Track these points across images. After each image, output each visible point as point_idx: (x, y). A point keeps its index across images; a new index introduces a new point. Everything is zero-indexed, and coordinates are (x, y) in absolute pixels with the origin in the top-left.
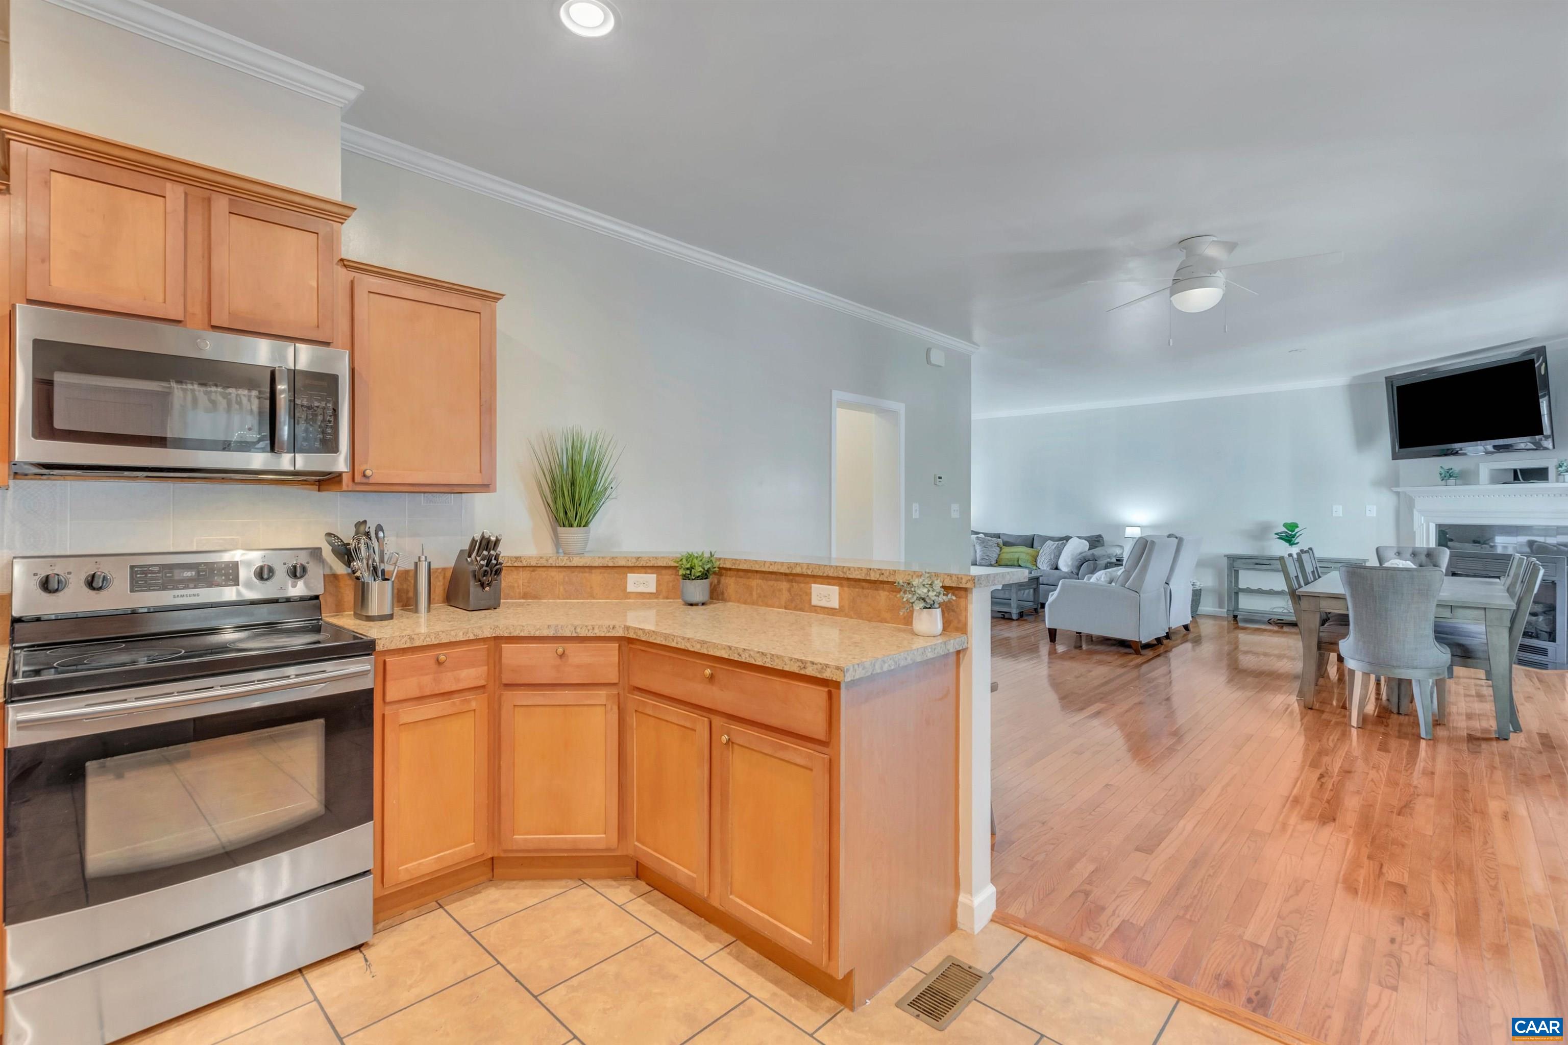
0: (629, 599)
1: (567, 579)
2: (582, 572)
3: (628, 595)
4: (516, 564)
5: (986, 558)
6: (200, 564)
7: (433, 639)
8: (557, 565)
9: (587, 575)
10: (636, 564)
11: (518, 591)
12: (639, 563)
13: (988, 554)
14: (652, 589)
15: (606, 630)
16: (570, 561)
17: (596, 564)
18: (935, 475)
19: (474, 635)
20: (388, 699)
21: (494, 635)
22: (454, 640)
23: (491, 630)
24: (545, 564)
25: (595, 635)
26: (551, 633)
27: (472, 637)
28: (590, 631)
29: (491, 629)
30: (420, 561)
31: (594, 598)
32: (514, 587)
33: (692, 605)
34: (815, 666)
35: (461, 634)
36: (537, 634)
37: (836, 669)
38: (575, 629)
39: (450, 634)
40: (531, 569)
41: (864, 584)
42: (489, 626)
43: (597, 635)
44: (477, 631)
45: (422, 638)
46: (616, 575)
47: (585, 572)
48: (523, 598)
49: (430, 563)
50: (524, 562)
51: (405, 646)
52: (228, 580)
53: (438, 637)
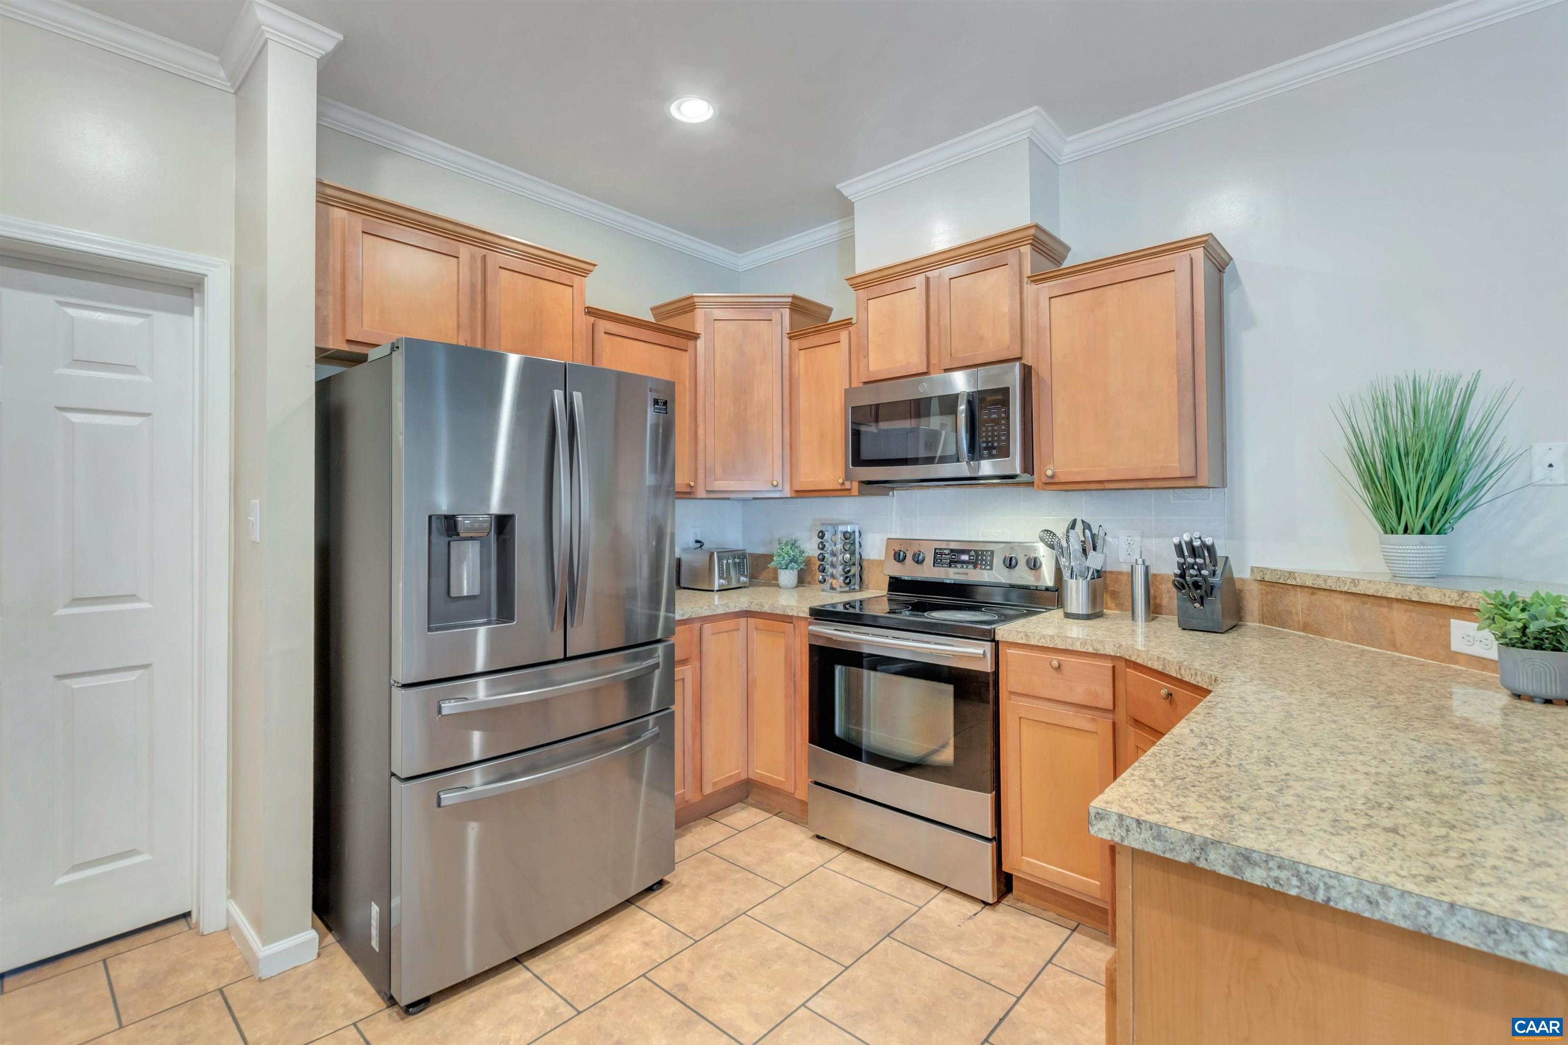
0: (1456, 663)
1: (1356, 612)
2: (1378, 605)
3: (1454, 657)
4: (1289, 582)
7: (1048, 642)
8: (1338, 589)
9: (1384, 610)
10: (1460, 604)
11: (1296, 619)
12: (1465, 603)
14: (1490, 651)
16: (1355, 586)
17: (1392, 595)
19: (1094, 648)
21: (1118, 655)
22: (1071, 648)
23: (1115, 648)
24: (1323, 586)
25: (1197, 684)
26: (1157, 666)
27: (1091, 650)
28: (1194, 677)
29: (1115, 646)
30: (1137, 564)
31: (1397, 650)
32: (1291, 613)
35: (1079, 643)
36: (1149, 664)
38: (1180, 669)
39: (1066, 641)
40: (1310, 591)
42: (1112, 643)
43: (1200, 685)
44: (1097, 646)
45: (1038, 638)
46: (1431, 618)
47: (1382, 606)
48: (1303, 631)
49: (1147, 568)
50: (1298, 579)
51: (1021, 642)
52: (986, 565)
53: (1053, 640)
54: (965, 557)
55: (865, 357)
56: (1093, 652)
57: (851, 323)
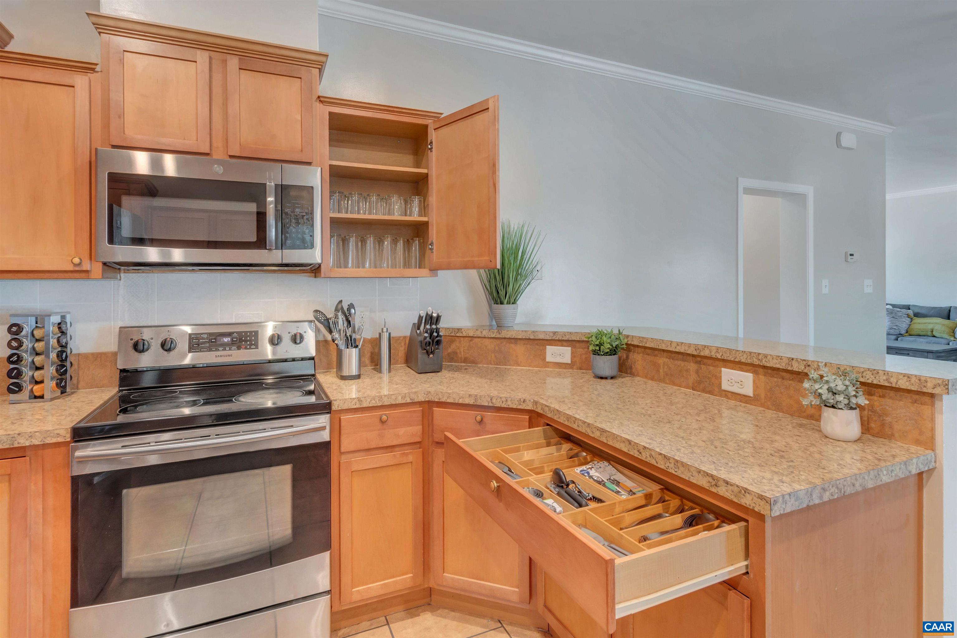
0: (548, 367)
1: (497, 348)
2: (510, 343)
3: (547, 364)
4: (458, 335)
5: (895, 327)
6: (233, 333)
7: (378, 402)
8: (489, 336)
9: (512, 345)
10: (553, 338)
11: (460, 356)
12: (556, 337)
13: (897, 324)
14: (567, 359)
15: (517, 403)
16: (500, 334)
17: (520, 337)
18: (846, 253)
19: (411, 399)
20: (343, 450)
21: (427, 399)
22: (394, 403)
23: (425, 395)
24: (480, 335)
25: (508, 407)
26: (471, 401)
27: (409, 401)
28: (504, 403)
29: (425, 394)
30: (383, 332)
31: (519, 365)
32: (457, 353)
33: (602, 378)
34: (730, 488)
35: (400, 398)
36: (461, 401)
37: (758, 498)
38: (491, 400)
39: (391, 398)
40: (470, 339)
41: (784, 374)
42: (423, 392)
43: (510, 407)
44: (413, 396)
45: (369, 400)
46: (537, 347)
47: (512, 343)
48: (464, 362)
49: (390, 334)
50: (464, 333)
51: (355, 407)
52: (251, 345)
53: (381, 399)
54: (226, 340)
55: (120, 117)
56: (410, 402)
57: (93, 70)
